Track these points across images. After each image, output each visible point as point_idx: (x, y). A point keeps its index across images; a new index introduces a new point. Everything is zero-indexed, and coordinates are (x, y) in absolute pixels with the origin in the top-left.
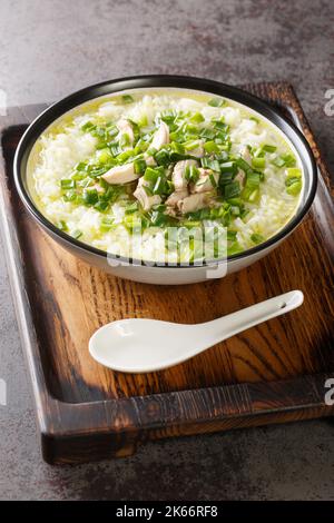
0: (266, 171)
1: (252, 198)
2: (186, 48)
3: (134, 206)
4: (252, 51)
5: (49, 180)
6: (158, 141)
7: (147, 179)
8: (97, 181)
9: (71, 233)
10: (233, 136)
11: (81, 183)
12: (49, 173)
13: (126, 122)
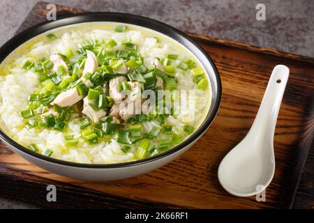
0: (177, 75)
3: (86, 122)
5: (11, 113)
6: (90, 66)
7: (90, 99)
8: (50, 106)
9: (43, 153)
10: (142, 52)
11: (38, 111)
12: (11, 108)
13: (58, 56)
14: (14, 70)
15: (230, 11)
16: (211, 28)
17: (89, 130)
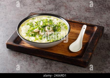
0: (61, 26)
1: (60, 31)
2: (39, 11)
3: (40, 35)
4: (51, 10)
5: (24, 33)
6: (41, 24)
7: (41, 30)
8: (32, 32)
9: (31, 41)
10: (53, 22)
11: (30, 33)
12: (24, 32)
13: (34, 22)
14: (25, 25)
15: (76, 15)
16: (71, 19)
17: (40, 37)
